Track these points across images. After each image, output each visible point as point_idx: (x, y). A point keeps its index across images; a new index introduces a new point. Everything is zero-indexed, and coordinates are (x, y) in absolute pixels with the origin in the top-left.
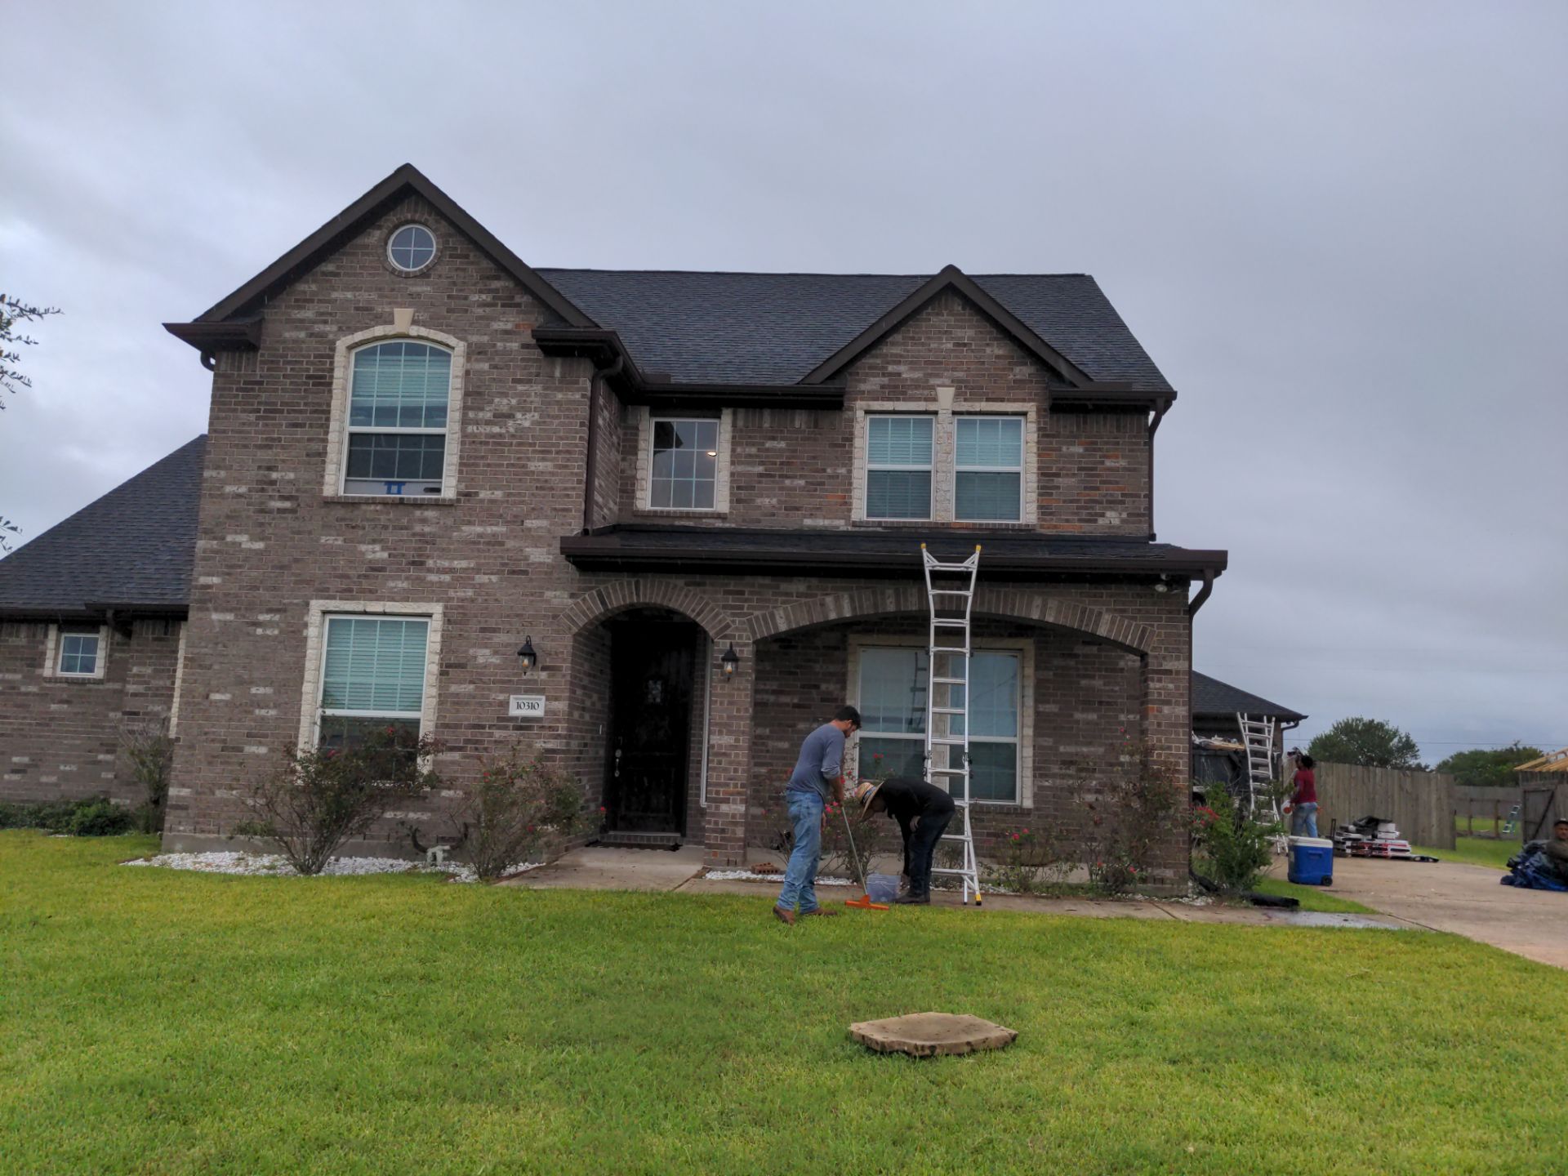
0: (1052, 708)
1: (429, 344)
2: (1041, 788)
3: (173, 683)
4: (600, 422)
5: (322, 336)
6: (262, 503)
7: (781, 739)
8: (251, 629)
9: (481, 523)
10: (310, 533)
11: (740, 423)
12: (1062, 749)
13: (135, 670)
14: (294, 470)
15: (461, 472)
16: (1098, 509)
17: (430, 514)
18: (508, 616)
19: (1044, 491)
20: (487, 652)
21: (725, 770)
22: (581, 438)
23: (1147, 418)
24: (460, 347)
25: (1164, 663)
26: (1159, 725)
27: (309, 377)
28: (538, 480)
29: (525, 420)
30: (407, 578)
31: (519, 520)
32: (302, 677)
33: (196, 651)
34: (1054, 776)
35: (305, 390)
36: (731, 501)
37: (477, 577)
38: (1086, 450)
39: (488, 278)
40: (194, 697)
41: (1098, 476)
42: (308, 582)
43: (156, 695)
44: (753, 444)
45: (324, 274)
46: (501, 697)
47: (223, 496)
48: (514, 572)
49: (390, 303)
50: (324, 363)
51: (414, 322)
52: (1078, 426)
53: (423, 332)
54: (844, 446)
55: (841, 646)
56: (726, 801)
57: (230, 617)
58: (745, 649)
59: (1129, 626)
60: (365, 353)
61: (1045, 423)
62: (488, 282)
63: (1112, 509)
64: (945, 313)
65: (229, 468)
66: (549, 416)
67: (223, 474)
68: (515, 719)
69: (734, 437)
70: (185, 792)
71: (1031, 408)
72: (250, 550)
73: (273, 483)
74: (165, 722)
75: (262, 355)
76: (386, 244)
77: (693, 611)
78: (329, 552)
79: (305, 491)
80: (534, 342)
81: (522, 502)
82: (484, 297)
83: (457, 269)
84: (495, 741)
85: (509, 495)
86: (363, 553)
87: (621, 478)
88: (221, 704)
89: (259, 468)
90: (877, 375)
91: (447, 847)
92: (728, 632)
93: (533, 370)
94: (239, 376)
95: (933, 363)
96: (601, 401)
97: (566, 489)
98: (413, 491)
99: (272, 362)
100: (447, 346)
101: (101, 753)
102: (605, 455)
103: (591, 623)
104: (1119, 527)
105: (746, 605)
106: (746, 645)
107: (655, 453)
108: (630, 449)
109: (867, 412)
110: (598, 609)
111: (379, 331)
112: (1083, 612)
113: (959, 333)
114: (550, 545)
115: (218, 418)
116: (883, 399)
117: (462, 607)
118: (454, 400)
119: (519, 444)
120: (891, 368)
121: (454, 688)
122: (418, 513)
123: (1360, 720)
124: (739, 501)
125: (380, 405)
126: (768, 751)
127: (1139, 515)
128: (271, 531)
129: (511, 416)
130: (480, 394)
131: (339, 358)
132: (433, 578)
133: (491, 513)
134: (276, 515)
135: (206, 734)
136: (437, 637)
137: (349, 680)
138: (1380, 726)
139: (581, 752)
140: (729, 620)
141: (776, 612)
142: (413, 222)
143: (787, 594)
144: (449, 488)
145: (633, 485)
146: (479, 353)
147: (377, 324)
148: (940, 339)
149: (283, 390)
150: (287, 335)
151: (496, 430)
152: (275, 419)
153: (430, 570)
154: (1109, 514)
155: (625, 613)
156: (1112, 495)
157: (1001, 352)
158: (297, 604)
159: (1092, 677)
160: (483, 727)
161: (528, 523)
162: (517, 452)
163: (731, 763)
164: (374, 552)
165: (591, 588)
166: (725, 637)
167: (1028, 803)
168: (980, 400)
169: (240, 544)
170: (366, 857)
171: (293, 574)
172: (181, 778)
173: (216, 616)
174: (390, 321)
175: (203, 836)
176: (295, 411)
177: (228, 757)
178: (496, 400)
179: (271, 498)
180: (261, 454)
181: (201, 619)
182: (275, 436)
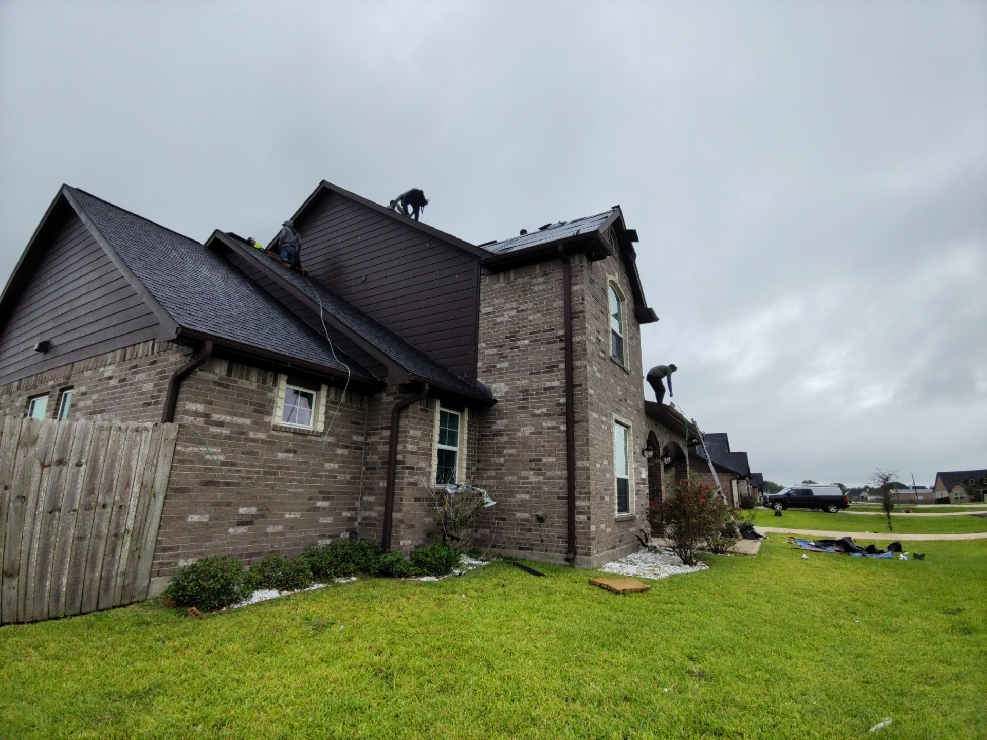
5: (603, 268)
8: (601, 425)
10: (608, 374)
14: (604, 337)
20: (638, 447)
24: (626, 300)
30: (625, 407)
32: (613, 455)
35: (603, 295)
39: (625, 273)
42: (610, 402)
46: (640, 469)
49: (613, 266)
50: (605, 285)
51: (618, 281)
53: (620, 287)
68: (643, 479)
70: (594, 528)
72: (598, 377)
73: (600, 341)
75: (593, 266)
78: (612, 387)
79: (606, 350)
84: (641, 490)
88: (598, 470)
89: (597, 330)
99: (595, 272)
100: (622, 297)
101: (318, 499)
110: (648, 432)
111: (613, 278)
118: (626, 324)
128: (601, 369)
132: (628, 408)
134: (601, 360)
135: (596, 489)
136: (632, 438)
140: (661, 441)
144: (628, 365)
147: (612, 274)
151: (632, 343)
153: (628, 404)
158: (609, 414)
160: (640, 483)
171: (607, 396)
172: (593, 518)
173: (594, 415)
174: (615, 276)
175: (600, 555)
176: (601, 304)
177: (602, 503)
178: (631, 329)
179: (600, 349)
180: (596, 323)
181: (591, 415)
182: (598, 315)
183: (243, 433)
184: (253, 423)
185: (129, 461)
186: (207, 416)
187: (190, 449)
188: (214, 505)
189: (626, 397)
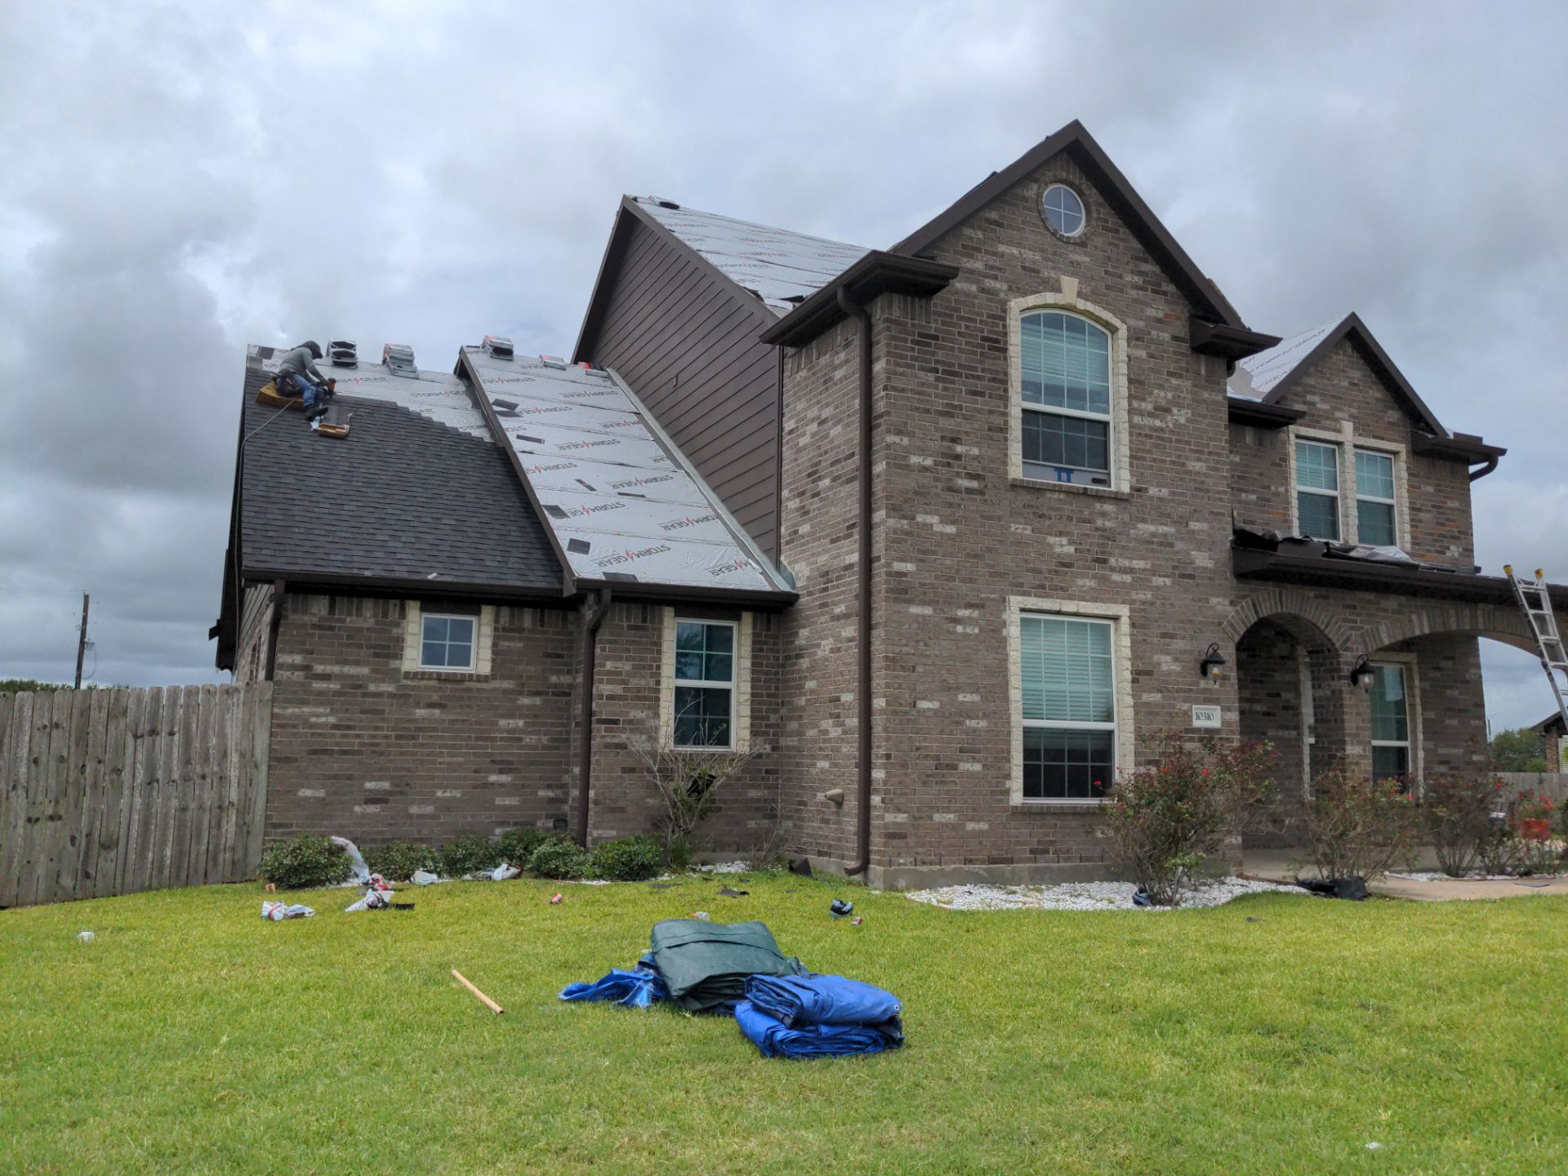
0: (1432, 715)
1: (1089, 321)
5: (991, 292)
6: (950, 480)
8: (952, 626)
9: (1153, 522)
10: (1000, 519)
14: (978, 444)
15: (1132, 465)
16: (1445, 542)
17: (1109, 507)
18: (1182, 622)
19: (1415, 523)
20: (1168, 658)
23: (1468, 468)
24: (1123, 332)
27: (984, 339)
28: (1195, 481)
29: (1181, 416)
30: (1094, 577)
31: (1182, 521)
32: (1007, 683)
33: (897, 649)
34: (1436, 774)
35: (982, 354)
37: (1154, 578)
38: (1436, 490)
39: (1137, 259)
40: (900, 706)
41: (1444, 513)
42: (1002, 575)
45: (989, 221)
46: (1185, 707)
47: (908, 467)
48: (1183, 576)
49: (1054, 269)
50: (997, 326)
51: (1080, 295)
52: (1430, 470)
53: (1089, 307)
54: (1282, 466)
57: (928, 611)
60: (1030, 322)
61: (1412, 463)
62: (1138, 263)
63: (1454, 544)
65: (911, 435)
66: (1199, 415)
67: (906, 441)
68: (1198, 730)
70: (902, 818)
71: (1402, 448)
72: (942, 534)
73: (958, 457)
75: (938, 305)
76: (1040, 201)
77: (1323, 623)
78: (1019, 542)
79: (991, 470)
80: (1182, 335)
81: (1185, 503)
82: (1136, 278)
83: (1110, 244)
84: (1185, 754)
85: (1174, 493)
86: (1051, 546)
88: (929, 714)
89: (943, 438)
92: (1348, 645)
93: (1183, 364)
94: (913, 325)
95: (1335, 397)
97: (1219, 492)
98: (1081, 480)
99: (946, 315)
100: (1110, 326)
101: (493, 772)
103: (1247, 631)
104: (1458, 559)
105: (1358, 619)
109: (1298, 437)
110: (1253, 619)
111: (1050, 298)
113: (1352, 373)
114: (1210, 550)
115: (895, 373)
116: (1307, 426)
117: (1144, 610)
118: (1118, 385)
119: (1178, 441)
120: (1309, 397)
121: (1147, 697)
122: (1098, 506)
125: (1048, 382)
127: (1467, 550)
128: (961, 513)
129: (1168, 411)
130: (1141, 383)
131: (1011, 323)
132: (1116, 577)
133: (1160, 511)
134: (964, 495)
135: (918, 749)
136: (1126, 642)
137: (1044, 687)
140: (1348, 632)
141: (1380, 627)
142: (1061, 181)
143: (1385, 610)
144: (1121, 480)
146: (1138, 339)
147: (1045, 290)
149: (961, 350)
151: (1158, 423)
152: (953, 382)
153: (1113, 569)
154: (1453, 548)
156: (1452, 531)
157: (1379, 395)
158: (994, 600)
159: (1453, 688)
160: (1174, 738)
161: (1192, 525)
162: (1177, 449)
164: (1062, 546)
165: (1245, 597)
166: (1346, 649)
168: (1368, 436)
169: (932, 525)
171: (987, 566)
172: (896, 801)
173: (914, 610)
174: (1057, 289)
175: (925, 869)
176: (973, 376)
177: (943, 776)
178: (1156, 391)
179: (958, 474)
180: (944, 422)
181: (899, 612)
182: (956, 403)
183: (360, 686)
184: (374, 671)
185: (222, 728)
186: (307, 668)
187: (290, 711)
188: (330, 777)
189: (1102, 553)
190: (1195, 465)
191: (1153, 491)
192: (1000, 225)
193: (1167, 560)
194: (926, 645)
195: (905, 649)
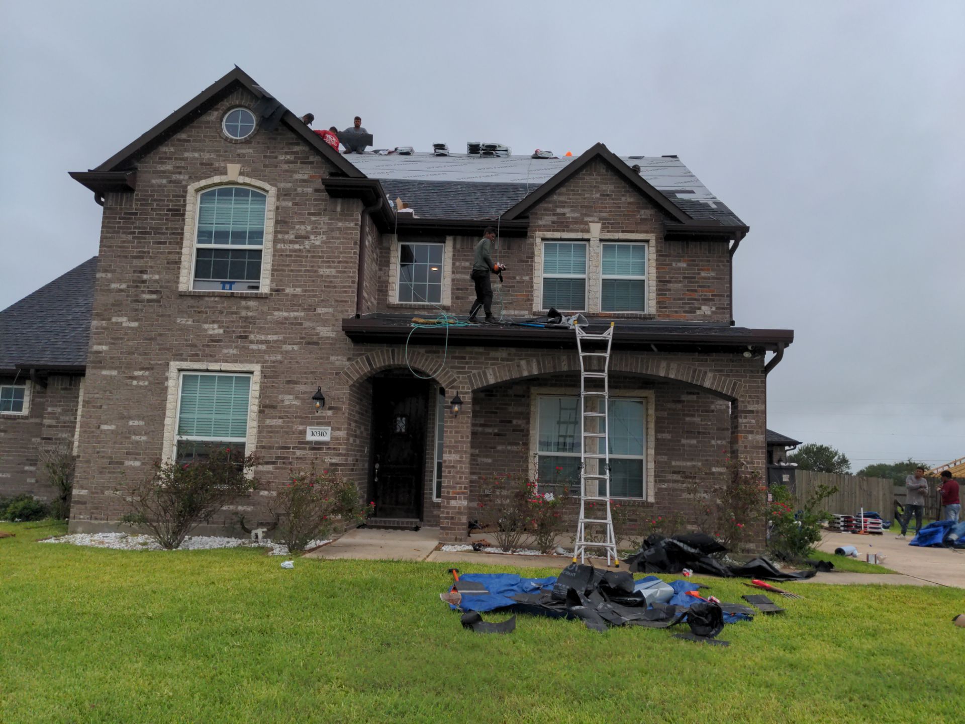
0: (667, 436)
1: (251, 189)
2: (659, 489)
3: (76, 418)
4: (367, 243)
5: (178, 182)
6: (137, 295)
7: (486, 456)
8: (128, 381)
9: (287, 310)
10: (169, 316)
11: (458, 246)
12: (673, 463)
13: (50, 409)
14: (159, 273)
15: (273, 275)
16: (696, 304)
17: (251, 303)
18: (305, 373)
19: (661, 292)
20: (291, 397)
21: (454, 477)
22: (355, 253)
23: (728, 245)
24: (272, 191)
25: (749, 406)
26: (745, 447)
27: (169, 210)
28: (325, 281)
29: (317, 241)
30: (236, 347)
31: (312, 308)
32: (165, 414)
33: (91, 396)
34: (668, 481)
35: (167, 219)
36: (452, 298)
37: (284, 346)
38: (688, 265)
39: (291, 144)
40: (90, 427)
41: (697, 282)
42: (168, 349)
43: (64, 427)
44: (467, 260)
45: (179, 140)
46: (301, 428)
47: (110, 291)
48: (309, 343)
49: (224, 161)
50: (180, 201)
51: (241, 174)
52: (683, 250)
53: (247, 180)
54: (527, 261)
55: (526, 395)
56: (454, 498)
57: (114, 373)
58: (466, 396)
59: (725, 381)
60: (207, 195)
61: (661, 247)
62: (291, 146)
63: (705, 304)
64: (594, 174)
65: (113, 271)
66: (333, 238)
67: (109, 275)
69: (454, 255)
70: (84, 492)
71: (652, 237)
72: (129, 328)
73: (144, 282)
74: (70, 445)
75: (137, 195)
76: (221, 121)
77: (431, 370)
78: (183, 329)
79: (167, 287)
80: (323, 187)
81: (314, 296)
82: (288, 157)
83: (270, 138)
84: (297, 458)
85: (306, 291)
86: (206, 330)
87: (379, 282)
88: (108, 432)
89: (135, 271)
90: (550, 215)
91: (265, 530)
92: (455, 384)
93: (322, 207)
94: (121, 209)
95: (586, 207)
96: (367, 229)
97: (344, 287)
98: (241, 288)
99: (144, 200)
100: (264, 190)
101: (25, 464)
102: (370, 267)
103: (361, 378)
104: (710, 317)
105: (467, 366)
106: (467, 393)
107: (402, 266)
108: (384, 263)
109: (543, 239)
110: (367, 369)
111: (217, 179)
112: (695, 371)
113: (604, 187)
114: (334, 325)
115: (106, 238)
116: (553, 231)
117: (274, 367)
118: (269, 226)
119: (313, 257)
120: (559, 210)
121: (270, 422)
122: (243, 303)
123: (815, 445)
124: (458, 298)
125: (218, 230)
126: (478, 465)
127: (723, 309)
129: (307, 238)
130: (285, 222)
131: (189, 198)
132: (254, 347)
133: (293, 303)
135: (98, 452)
136: (257, 387)
137: (196, 416)
138: (827, 449)
139: (354, 465)
140: (455, 376)
141: (487, 371)
142: (240, 106)
143: (494, 359)
144: (265, 285)
145: (387, 287)
146: (285, 195)
147: (216, 174)
148: (592, 191)
149: (152, 219)
150: (154, 181)
151: (297, 247)
152: (145, 238)
153: (252, 342)
154: (703, 308)
155: (383, 372)
156: (705, 295)
157: (632, 200)
158: (161, 364)
159: (693, 416)
160: (289, 448)
161: (319, 310)
162: (311, 262)
163: (457, 473)
164: (214, 329)
165: (361, 355)
166: (453, 388)
167: (651, 499)
168: (618, 232)
169: (121, 323)
170: (209, 536)
171: (159, 344)
172: (81, 482)
173: (105, 372)
174: (224, 172)
175: (96, 522)
176: (159, 233)
177: (114, 468)
178: (297, 227)
179: (143, 292)
180: (136, 262)
181: (94, 374)
182: (146, 250)
189: (245, 332)
190: (324, 271)
191: (288, 291)
192: (188, 141)
193: (296, 334)
194: (111, 393)
195: (96, 396)
